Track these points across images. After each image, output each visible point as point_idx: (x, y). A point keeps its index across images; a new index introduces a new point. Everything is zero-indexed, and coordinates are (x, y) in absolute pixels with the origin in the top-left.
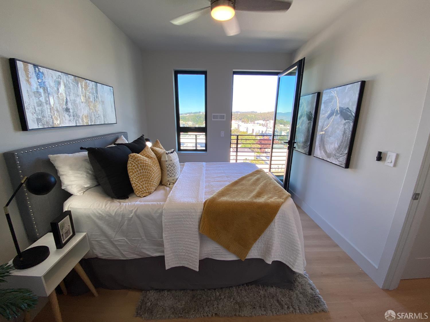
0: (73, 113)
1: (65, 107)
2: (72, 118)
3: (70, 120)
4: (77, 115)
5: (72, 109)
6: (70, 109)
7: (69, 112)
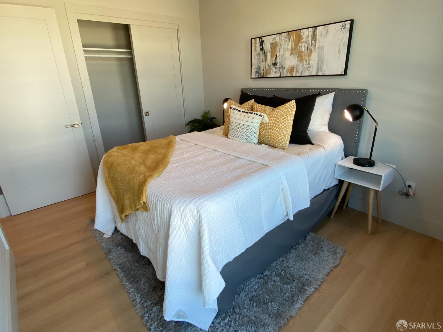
0: (280, 66)
1: (274, 62)
2: (278, 70)
3: (276, 72)
4: (282, 68)
5: (279, 63)
6: (278, 63)
7: (277, 65)
